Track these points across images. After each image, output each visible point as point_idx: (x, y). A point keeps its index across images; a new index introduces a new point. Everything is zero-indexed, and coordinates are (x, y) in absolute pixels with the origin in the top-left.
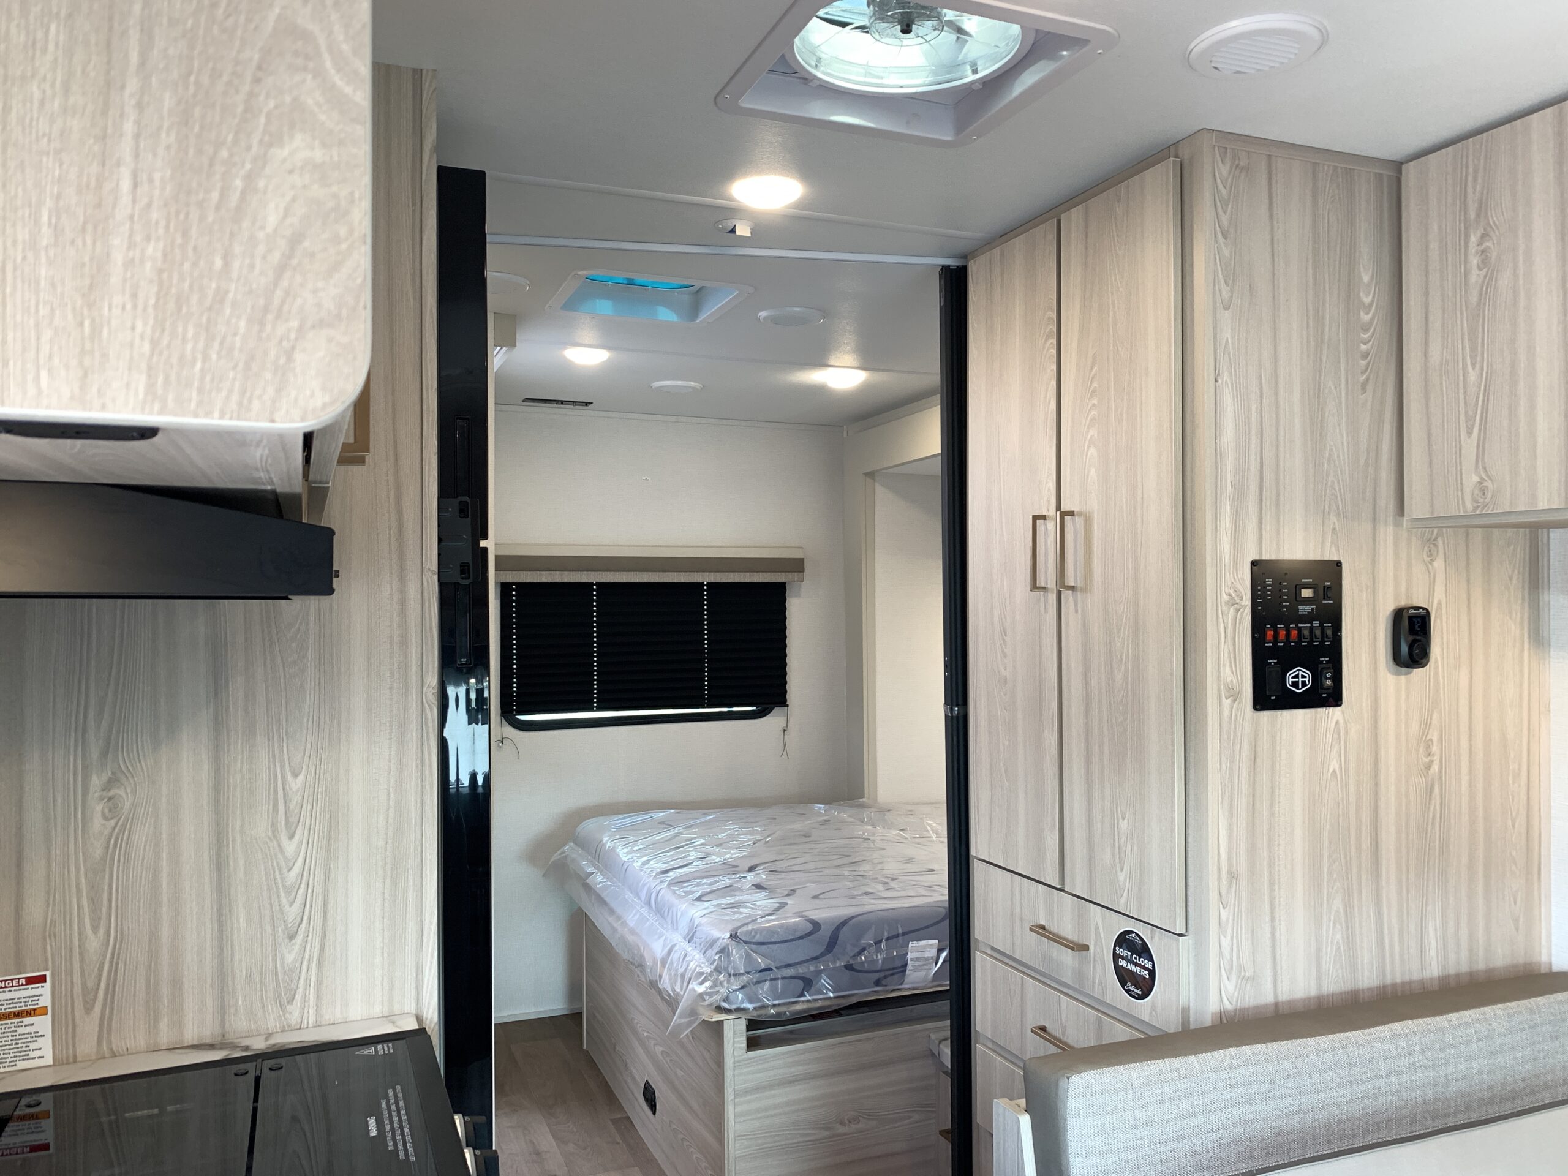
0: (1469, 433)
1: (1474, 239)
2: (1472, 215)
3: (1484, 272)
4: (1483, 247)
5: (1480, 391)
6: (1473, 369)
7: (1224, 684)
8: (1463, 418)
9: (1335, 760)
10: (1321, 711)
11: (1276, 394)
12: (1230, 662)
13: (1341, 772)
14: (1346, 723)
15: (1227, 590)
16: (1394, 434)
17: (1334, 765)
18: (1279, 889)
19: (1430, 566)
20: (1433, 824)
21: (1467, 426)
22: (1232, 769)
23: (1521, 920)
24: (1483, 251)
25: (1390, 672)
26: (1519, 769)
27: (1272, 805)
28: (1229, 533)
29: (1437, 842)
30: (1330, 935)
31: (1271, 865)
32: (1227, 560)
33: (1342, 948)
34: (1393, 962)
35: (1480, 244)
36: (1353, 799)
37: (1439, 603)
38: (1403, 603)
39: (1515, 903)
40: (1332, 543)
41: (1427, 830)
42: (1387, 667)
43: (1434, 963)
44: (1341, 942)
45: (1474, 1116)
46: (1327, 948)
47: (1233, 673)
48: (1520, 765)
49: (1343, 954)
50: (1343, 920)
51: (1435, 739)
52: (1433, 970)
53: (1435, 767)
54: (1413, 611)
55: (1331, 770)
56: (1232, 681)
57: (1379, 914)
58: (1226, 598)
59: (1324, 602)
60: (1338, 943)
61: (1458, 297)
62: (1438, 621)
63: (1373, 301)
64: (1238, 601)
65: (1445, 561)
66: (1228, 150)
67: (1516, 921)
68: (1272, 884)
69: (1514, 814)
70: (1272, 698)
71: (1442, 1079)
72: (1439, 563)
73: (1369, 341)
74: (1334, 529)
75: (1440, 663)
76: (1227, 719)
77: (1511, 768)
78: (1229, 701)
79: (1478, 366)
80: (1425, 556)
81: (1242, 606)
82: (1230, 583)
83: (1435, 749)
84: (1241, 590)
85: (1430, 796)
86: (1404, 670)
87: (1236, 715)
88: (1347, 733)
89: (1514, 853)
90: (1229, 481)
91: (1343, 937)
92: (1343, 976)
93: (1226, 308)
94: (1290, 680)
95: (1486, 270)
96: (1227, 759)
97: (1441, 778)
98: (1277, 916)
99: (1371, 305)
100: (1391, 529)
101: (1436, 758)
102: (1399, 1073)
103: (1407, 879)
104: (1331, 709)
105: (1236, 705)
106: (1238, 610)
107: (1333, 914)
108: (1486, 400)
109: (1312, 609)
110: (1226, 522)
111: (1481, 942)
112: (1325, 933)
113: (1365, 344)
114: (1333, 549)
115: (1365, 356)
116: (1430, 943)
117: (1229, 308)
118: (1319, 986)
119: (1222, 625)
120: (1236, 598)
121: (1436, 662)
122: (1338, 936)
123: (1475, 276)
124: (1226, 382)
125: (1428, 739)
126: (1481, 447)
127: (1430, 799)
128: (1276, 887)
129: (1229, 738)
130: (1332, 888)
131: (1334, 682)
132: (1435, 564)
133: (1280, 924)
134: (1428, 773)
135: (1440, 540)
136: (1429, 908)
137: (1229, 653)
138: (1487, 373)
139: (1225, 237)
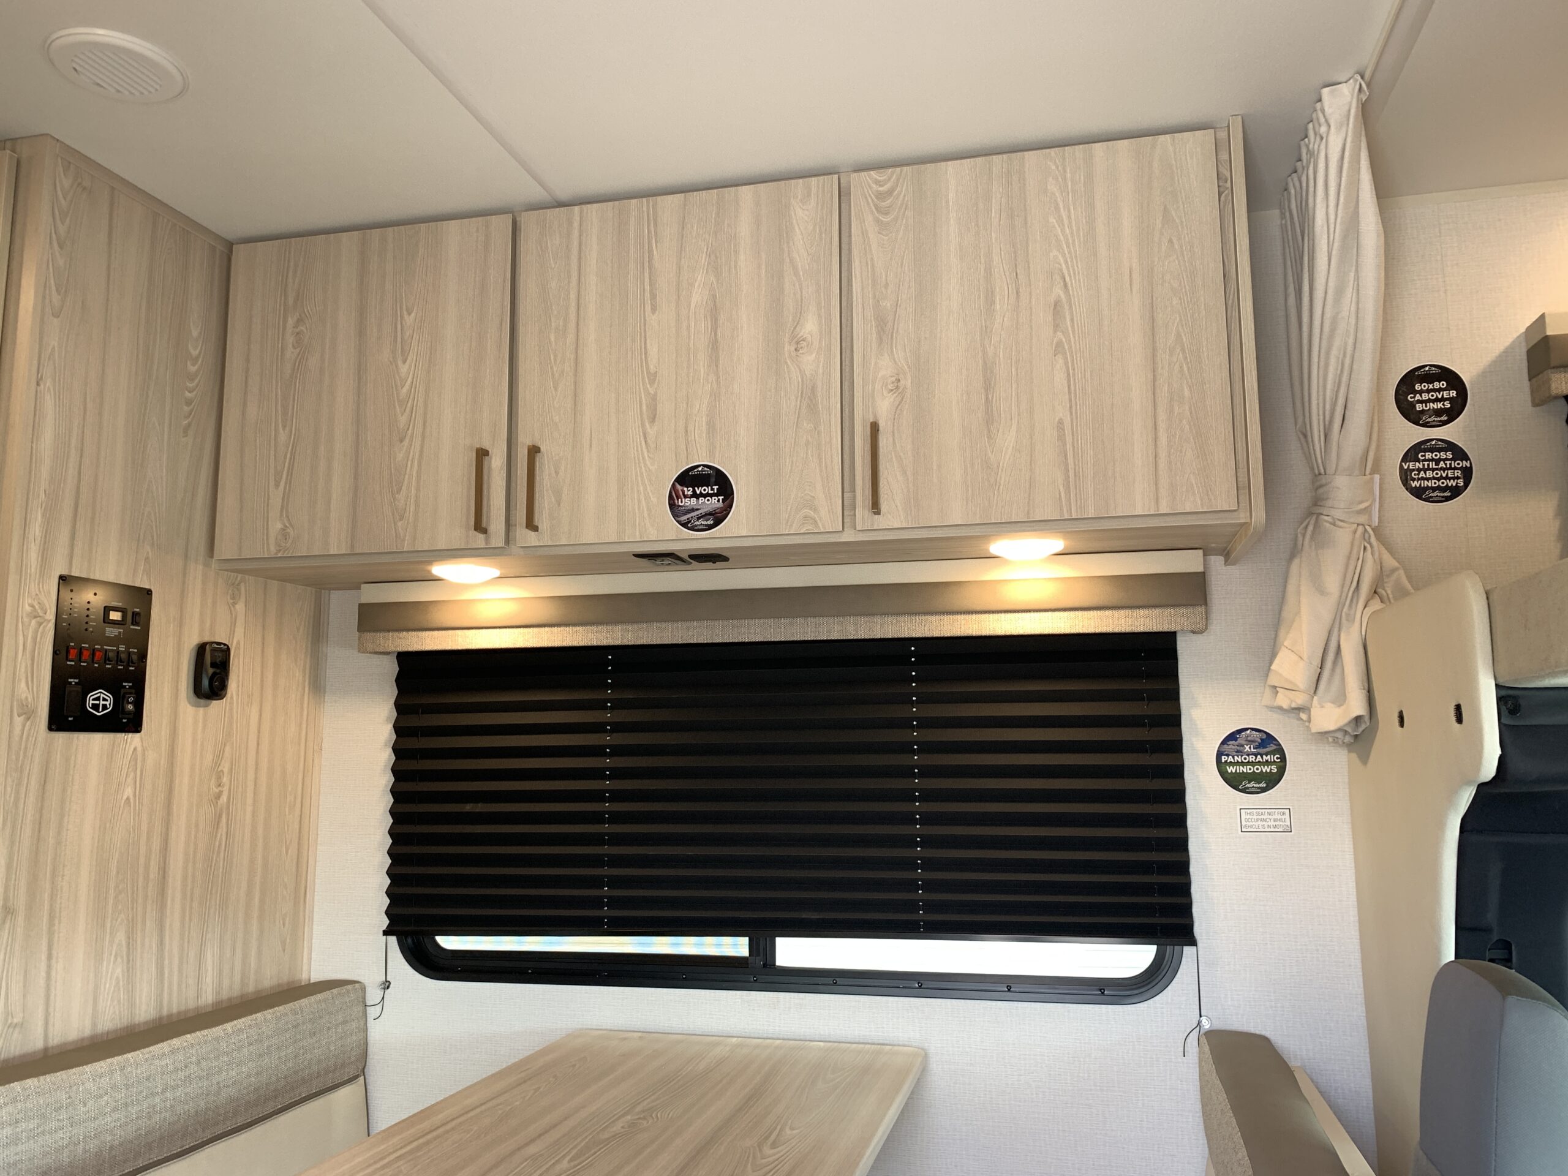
0: (277, 485)
1: (291, 322)
2: (291, 301)
3: (298, 350)
4: (297, 330)
5: (288, 450)
6: (284, 430)
7: (18, 700)
8: (272, 471)
9: (130, 787)
10: (120, 737)
11: (100, 414)
12: (27, 678)
13: (135, 800)
14: (144, 750)
15: (30, 601)
16: (210, 480)
17: (128, 792)
18: (59, 923)
19: (232, 608)
20: (219, 853)
21: (275, 479)
22: (17, 792)
23: (288, 940)
24: (298, 333)
25: (190, 703)
26: (295, 801)
27: (59, 833)
28: (38, 542)
29: (221, 870)
30: (110, 971)
31: (53, 897)
32: (33, 570)
33: (121, 983)
34: (170, 994)
35: (295, 327)
36: (144, 828)
37: (238, 643)
38: (207, 639)
39: (284, 925)
40: (144, 571)
41: (212, 858)
42: (187, 698)
43: (209, 990)
44: (121, 976)
45: (241, 1121)
46: (105, 984)
47: (28, 689)
48: (295, 798)
49: (122, 989)
50: (125, 953)
51: (226, 770)
52: (208, 997)
53: (224, 798)
54: (216, 646)
55: (125, 797)
56: (26, 698)
57: (161, 943)
58: (28, 608)
59: (132, 627)
60: (117, 978)
61: (275, 368)
62: (236, 660)
63: (200, 353)
64: (41, 614)
65: (246, 606)
66: (72, 165)
67: (284, 943)
68: (51, 918)
69: (288, 843)
70: (70, 719)
71: (215, 1087)
72: (240, 607)
73: (195, 390)
74: (147, 558)
75: (235, 699)
76: (17, 739)
77: (288, 800)
78: (22, 718)
79: (287, 429)
80: (229, 597)
81: (45, 620)
82: (34, 594)
83: (225, 780)
84: (46, 602)
85: (218, 824)
86: (202, 701)
87: (29, 735)
88: (144, 760)
89: (286, 880)
90: (42, 488)
91: (123, 971)
92: (120, 1012)
93: (56, 315)
94: (90, 701)
95: (299, 349)
96: (13, 781)
97: (228, 808)
98: (54, 952)
99: (197, 358)
100: (200, 567)
101: (225, 789)
102: (173, 1088)
103: (191, 907)
104: (130, 735)
105: (28, 723)
106: (40, 624)
107: (114, 948)
108: (293, 458)
109: (120, 632)
110: (36, 529)
111: (252, 965)
112: (104, 969)
113: (190, 392)
114: (145, 578)
115: (189, 402)
116: (207, 971)
117: (59, 316)
118: (94, 1025)
119: (21, 638)
120: (39, 611)
121: (232, 698)
122: (119, 971)
123: (290, 353)
124: (49, 388)
125: (219, 770)
126: (286, 497)
127: (217, 828)
128: (57, 922)
129: (17, 760)
130: (117, 920)
131: (135, 706)
132: (237, 606)
133: (57, 962)
134: (217, 803)
135: (242, 585)
136: (209, 936)
137: (26, 667)
138: (295, 435)
139: (61, 247)
